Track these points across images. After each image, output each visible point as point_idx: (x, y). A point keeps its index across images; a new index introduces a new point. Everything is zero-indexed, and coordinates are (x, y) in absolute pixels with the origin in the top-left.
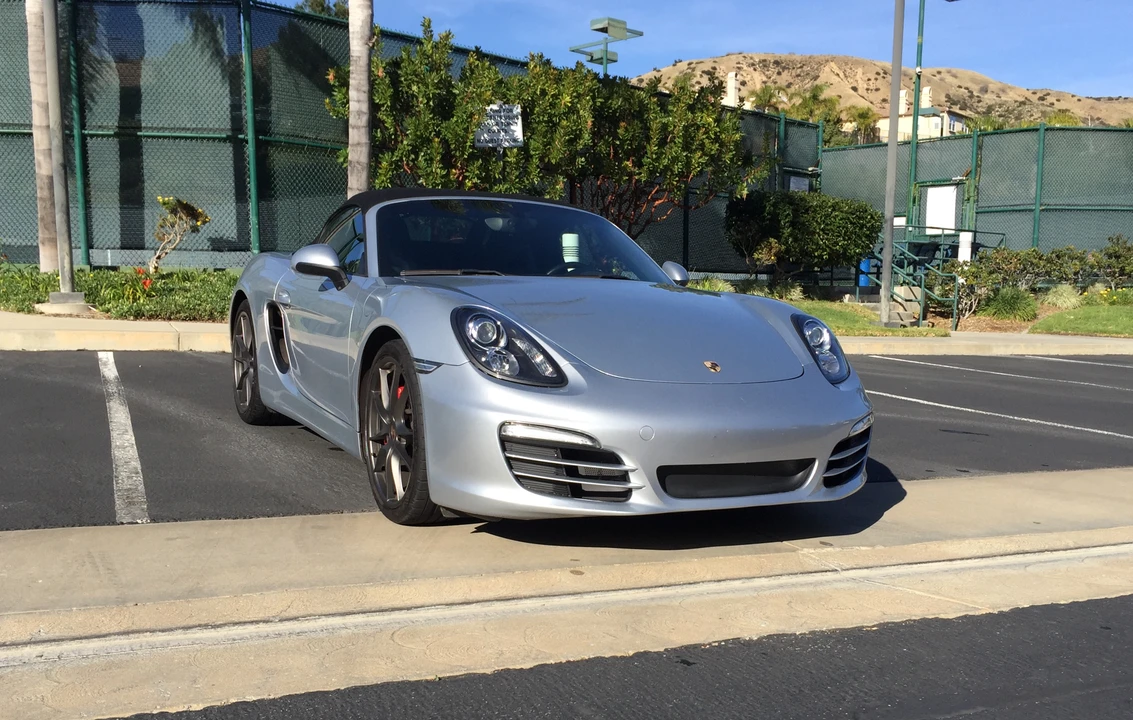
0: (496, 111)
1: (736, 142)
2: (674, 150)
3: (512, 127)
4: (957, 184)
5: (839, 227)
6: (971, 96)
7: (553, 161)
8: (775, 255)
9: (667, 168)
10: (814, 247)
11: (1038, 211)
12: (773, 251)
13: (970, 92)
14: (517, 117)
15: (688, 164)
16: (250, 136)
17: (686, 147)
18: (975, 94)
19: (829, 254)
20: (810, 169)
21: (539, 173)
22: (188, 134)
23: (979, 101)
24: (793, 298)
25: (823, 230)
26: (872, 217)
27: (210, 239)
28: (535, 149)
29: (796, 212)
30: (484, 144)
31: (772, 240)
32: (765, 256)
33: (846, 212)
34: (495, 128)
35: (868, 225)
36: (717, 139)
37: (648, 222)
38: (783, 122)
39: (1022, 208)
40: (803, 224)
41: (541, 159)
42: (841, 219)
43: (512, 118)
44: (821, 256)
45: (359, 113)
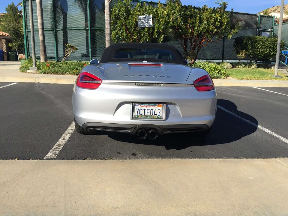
0: (145, 17)
1: (227, 22)
3: (149, 22)
7: (161, 30)
10: (258, 52)
12: (244, 54)
14: (150, 19)
16: (89, 28)
19: (264, 54)
20: (269, 30)
21: (157, 34)
22: (77, 29)
25: (261, 47)
27: (81, 54)
29: (252, 42)
30: (141, 27)
31: (243, 51)
32: (241, 55)
33: (270, 42)
34: (144, 22)
36: (220, 21)
38: (260, 16)
40: (255, 46)
41: (157, 30)
43: (149, 19)
44: (261, 55)
45: (107, 20)
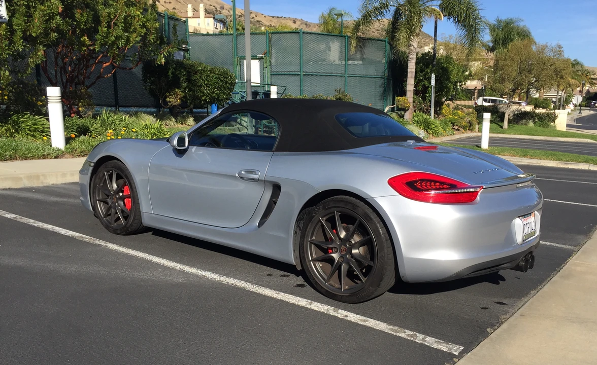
1: (156, 28)
2: (119, 31)
4: (259, 59)
5: (215, 83)
6: (217, 11)
7: (34, 35)
8: (180, 99)
9: (114, 43)
10: (202, 94)
11: (302, 75)
12: (179, 97)
13: (215, 8)
15: (128, 40)
17: (126, 30)
18: (218, 9)
19: (210, 98)
20: (183, 46)
21: (23, 42)
23: (220, 13)
24: (189, 124)
25: (206, 84)
26: (231, 78)
28: (18, 25)
29: (189, 72)
31: (177, 90)
32: (174, 100)
33: (217, 74)
35: (230, 82)
36: (144, 26)
37: (98, 78)
38: (167, 17)
39: (294, 73)
40: (194, 80)
41: (24, 32)
42: (215, 78)
44: (206, 100)
